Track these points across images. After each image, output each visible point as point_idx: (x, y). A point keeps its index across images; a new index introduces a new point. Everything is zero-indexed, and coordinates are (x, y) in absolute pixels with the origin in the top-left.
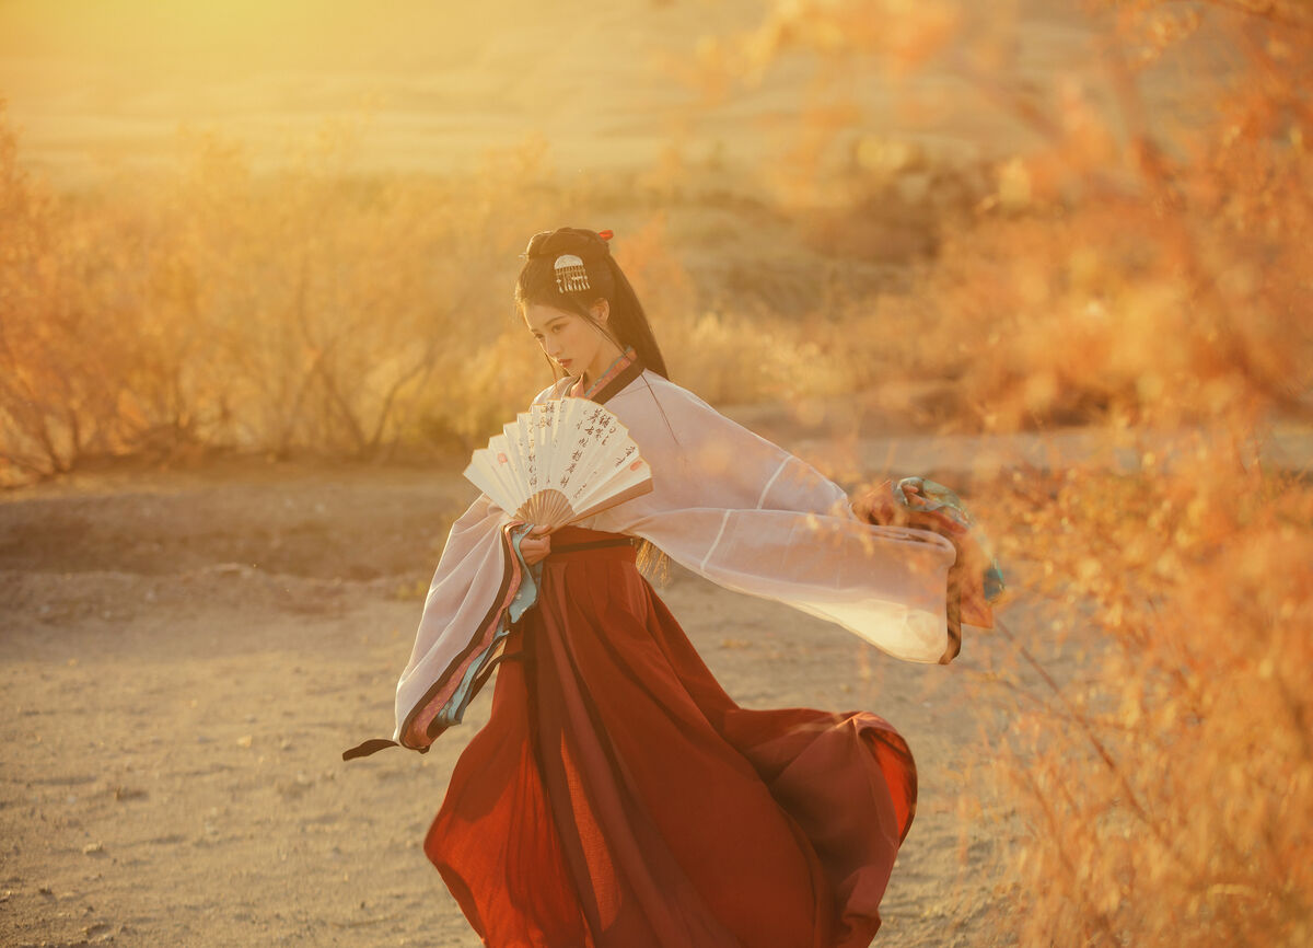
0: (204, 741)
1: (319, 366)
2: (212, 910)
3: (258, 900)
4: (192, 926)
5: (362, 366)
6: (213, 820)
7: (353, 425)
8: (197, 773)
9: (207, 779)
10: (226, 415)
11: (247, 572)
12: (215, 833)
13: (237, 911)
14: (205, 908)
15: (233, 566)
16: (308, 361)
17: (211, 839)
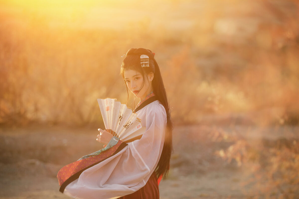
10: (36, 110)
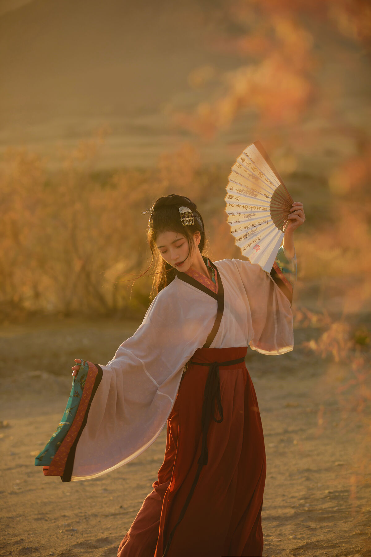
0: (13, 454)
1: (83, 268)
2: (21, 518)
3: (50, 511)
4: (11, 525)
5: (104, 267)
6: (18, 485)
7: (101, 298)
8: (9, 469)
9: (14, 471)
10: (37, 295)
11: (45, 376)
12: (20, 489)
13: (36, 517)
14: (17, 517)
15: (37, 373)
16: (77, 265)
17: (17, 491)
